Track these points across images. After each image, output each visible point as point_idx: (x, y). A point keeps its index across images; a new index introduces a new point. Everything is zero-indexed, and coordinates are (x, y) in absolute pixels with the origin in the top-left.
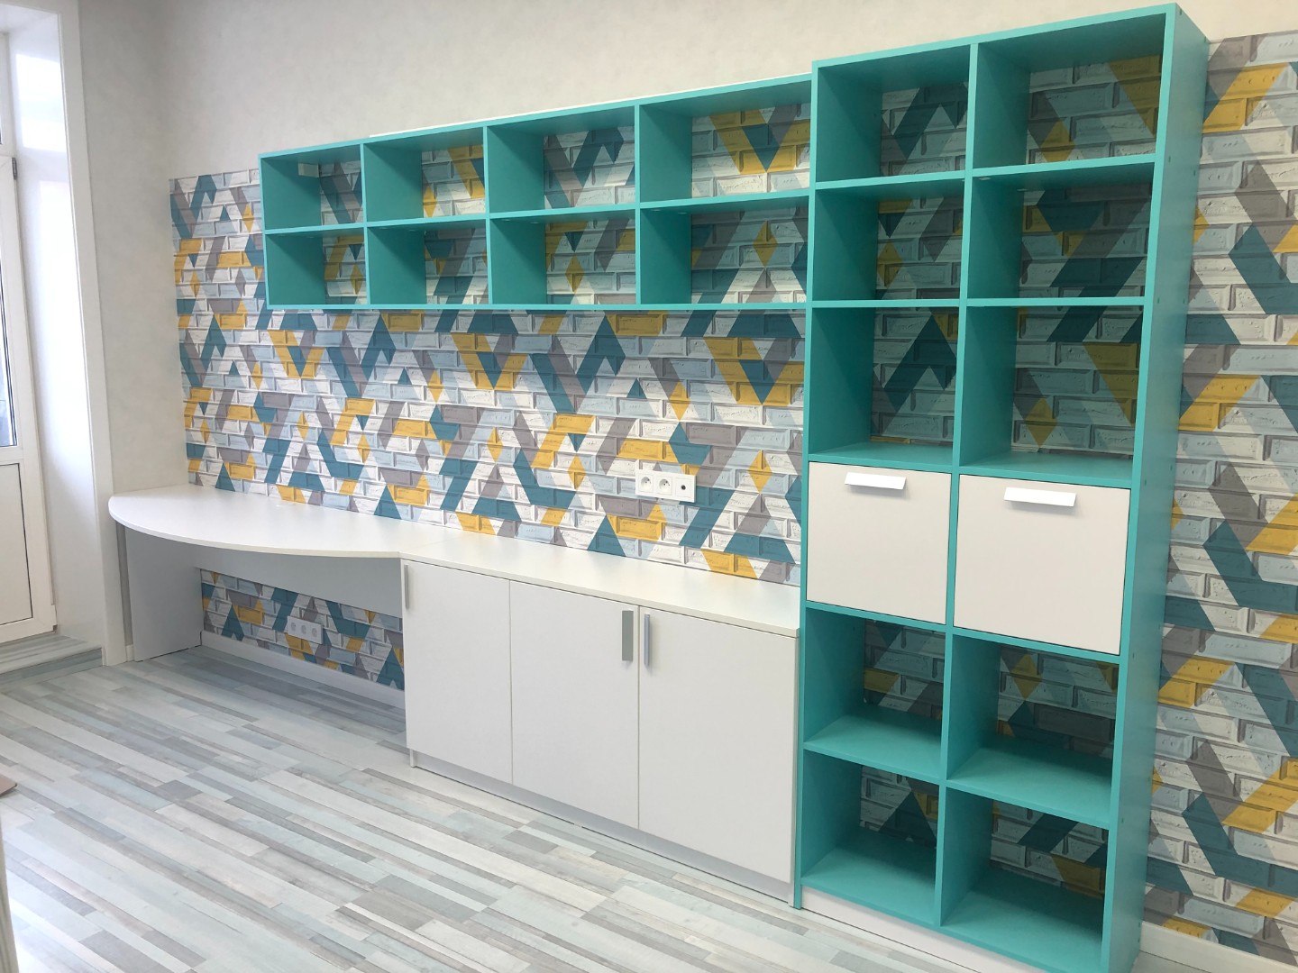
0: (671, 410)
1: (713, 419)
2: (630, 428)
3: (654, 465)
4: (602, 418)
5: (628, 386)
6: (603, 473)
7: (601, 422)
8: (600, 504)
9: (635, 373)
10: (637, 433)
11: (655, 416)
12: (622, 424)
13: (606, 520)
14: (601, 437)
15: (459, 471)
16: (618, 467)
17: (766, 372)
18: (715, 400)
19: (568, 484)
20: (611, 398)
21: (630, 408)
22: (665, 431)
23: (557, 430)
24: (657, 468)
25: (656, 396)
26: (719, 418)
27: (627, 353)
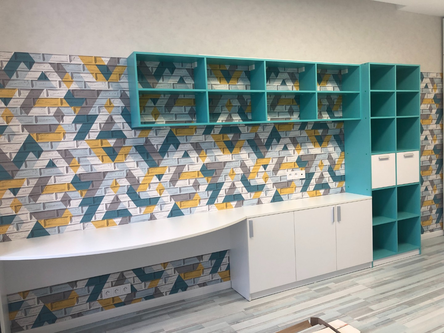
0: (296, 152)
1: (308, 153)
2: (283, 160)
3: (292, 170)
4: (273, 158)
5: (282, 147)
6: (275, 176)
7: (273, 159)
8: (274, 186)
9: (285, 142)
10: (286, 161)
11: (291, 155)
12: (281, 159)
13: (277, 190)
14: (274, 164)
15: (215, 188)
16: (280, 173)
17: (321, 138)
18: (309, 148)
19: (263, 182)
20: (277, 151)
21: (283, 153)
22: (295, 159)
23: (258, 165)
24: (293, 170)
25: (291, 148)
26: (310, 152)
27: (282, 136)
